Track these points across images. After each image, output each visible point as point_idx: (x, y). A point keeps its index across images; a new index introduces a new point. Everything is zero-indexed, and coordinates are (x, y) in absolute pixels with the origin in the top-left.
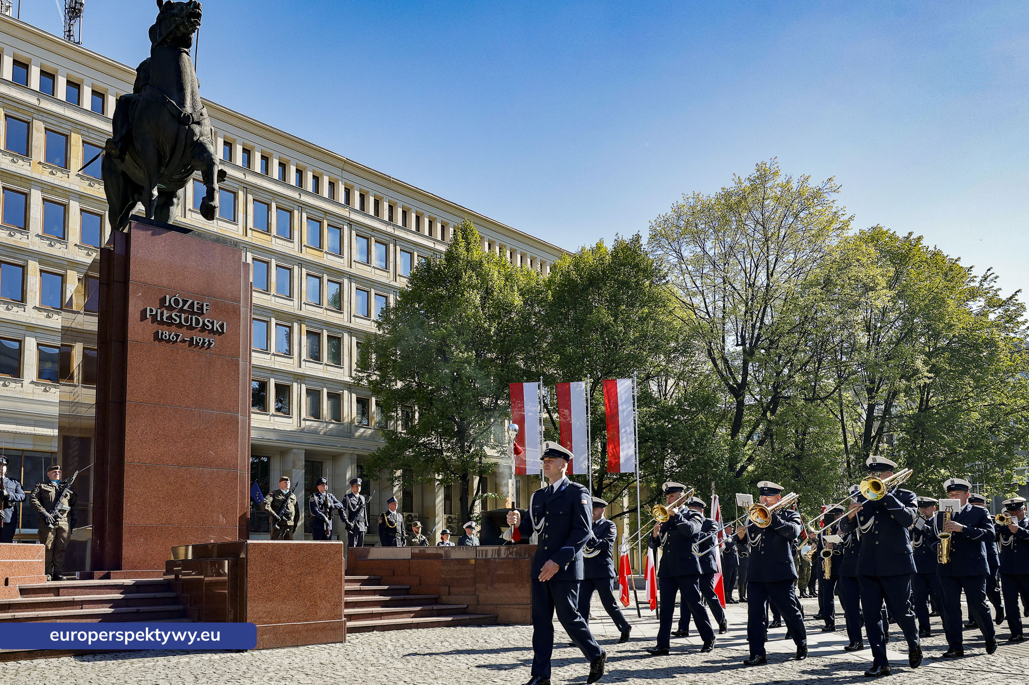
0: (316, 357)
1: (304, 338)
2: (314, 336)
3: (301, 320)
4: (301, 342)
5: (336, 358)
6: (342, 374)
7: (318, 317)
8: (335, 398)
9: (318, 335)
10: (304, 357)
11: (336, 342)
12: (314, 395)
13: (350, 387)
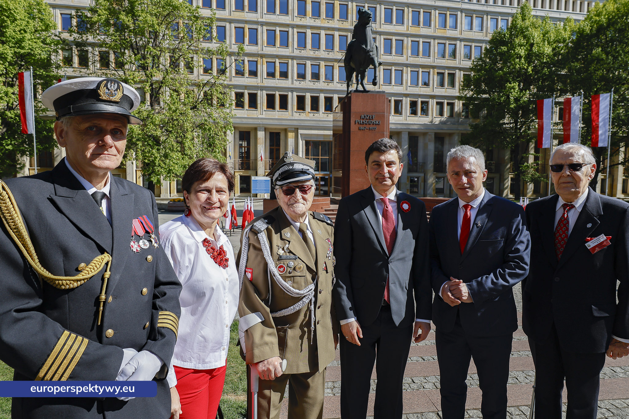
0: (442, 85)
1: (436, 76)
2: (441, 75)
3: (434, 67)
4: (435, 79)
5: (452, 84)
6: (455, 92)
7: (443, 65)
8: (451, 105)
9: (443, 74)
10: (435, 86)
11: (452, 76)
12: (440, 104)
13: (459, 98)
